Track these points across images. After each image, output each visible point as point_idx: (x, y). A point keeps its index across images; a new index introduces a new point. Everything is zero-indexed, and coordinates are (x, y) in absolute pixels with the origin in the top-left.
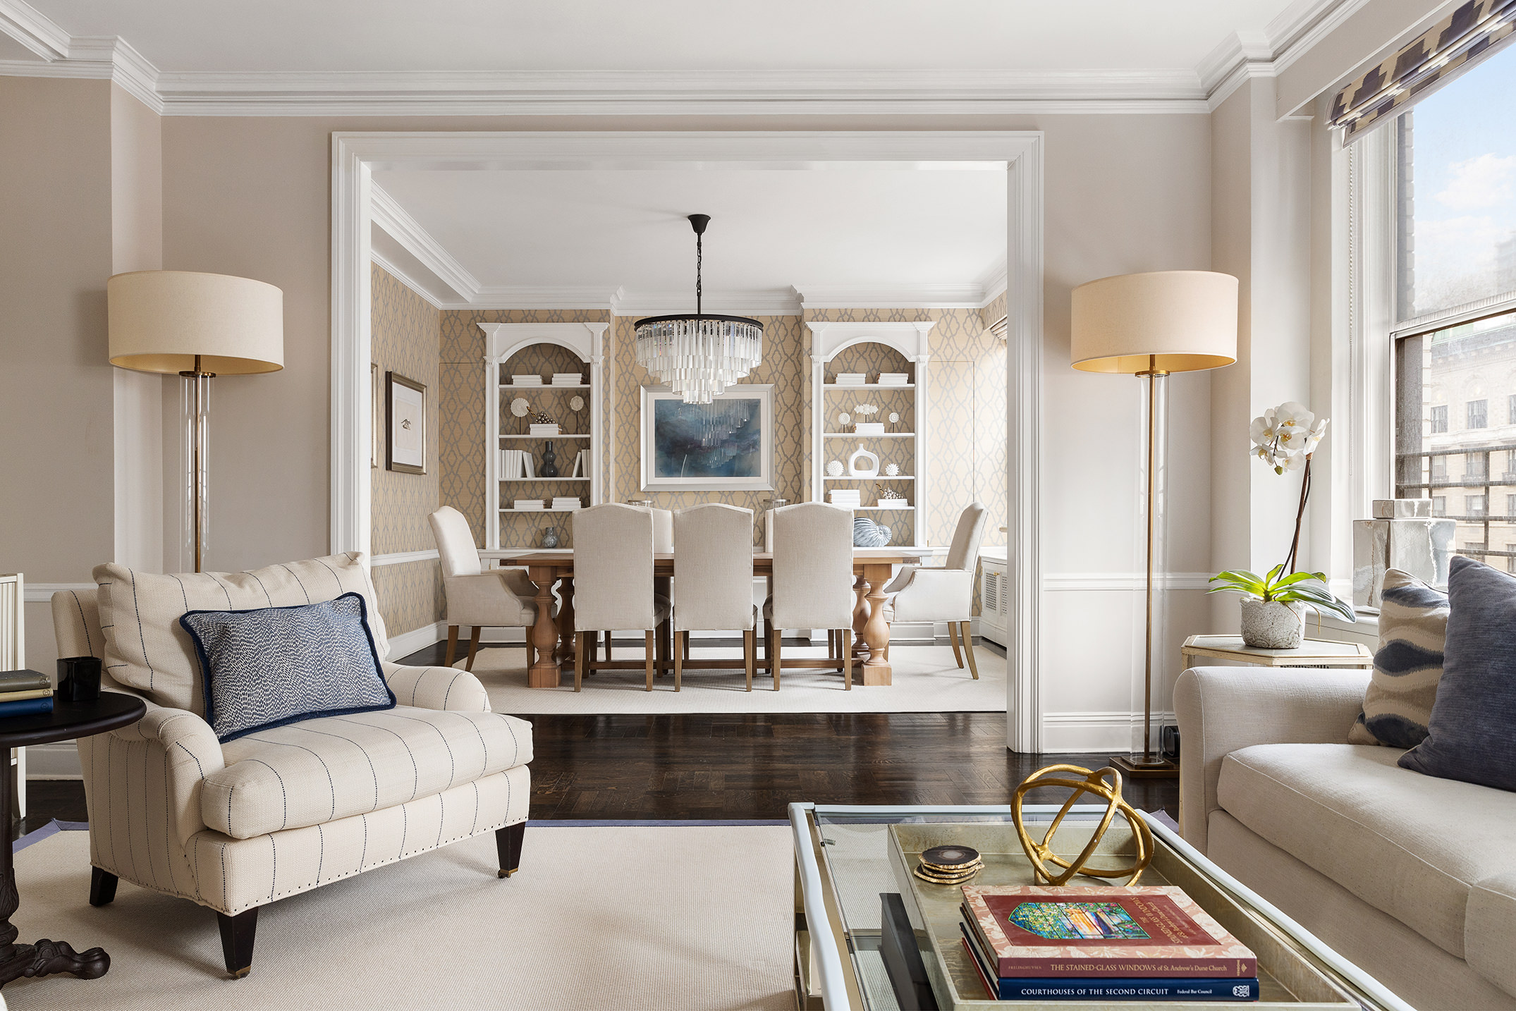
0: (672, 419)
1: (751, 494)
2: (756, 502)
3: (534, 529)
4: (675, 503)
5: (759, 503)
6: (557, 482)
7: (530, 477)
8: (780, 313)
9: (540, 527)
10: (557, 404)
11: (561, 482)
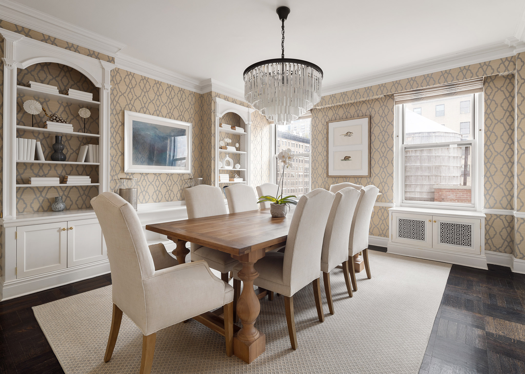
0: (143, 133)
1: (181, 175)
2: (183, 179)
3: (41, 199)
4: (143, 180)
5: (184, 180)
6: (62, 165)
7: (43, 160)
8: (194, 90)
9: (47, 196)
10: (63, 111)
11: (66, 165)
